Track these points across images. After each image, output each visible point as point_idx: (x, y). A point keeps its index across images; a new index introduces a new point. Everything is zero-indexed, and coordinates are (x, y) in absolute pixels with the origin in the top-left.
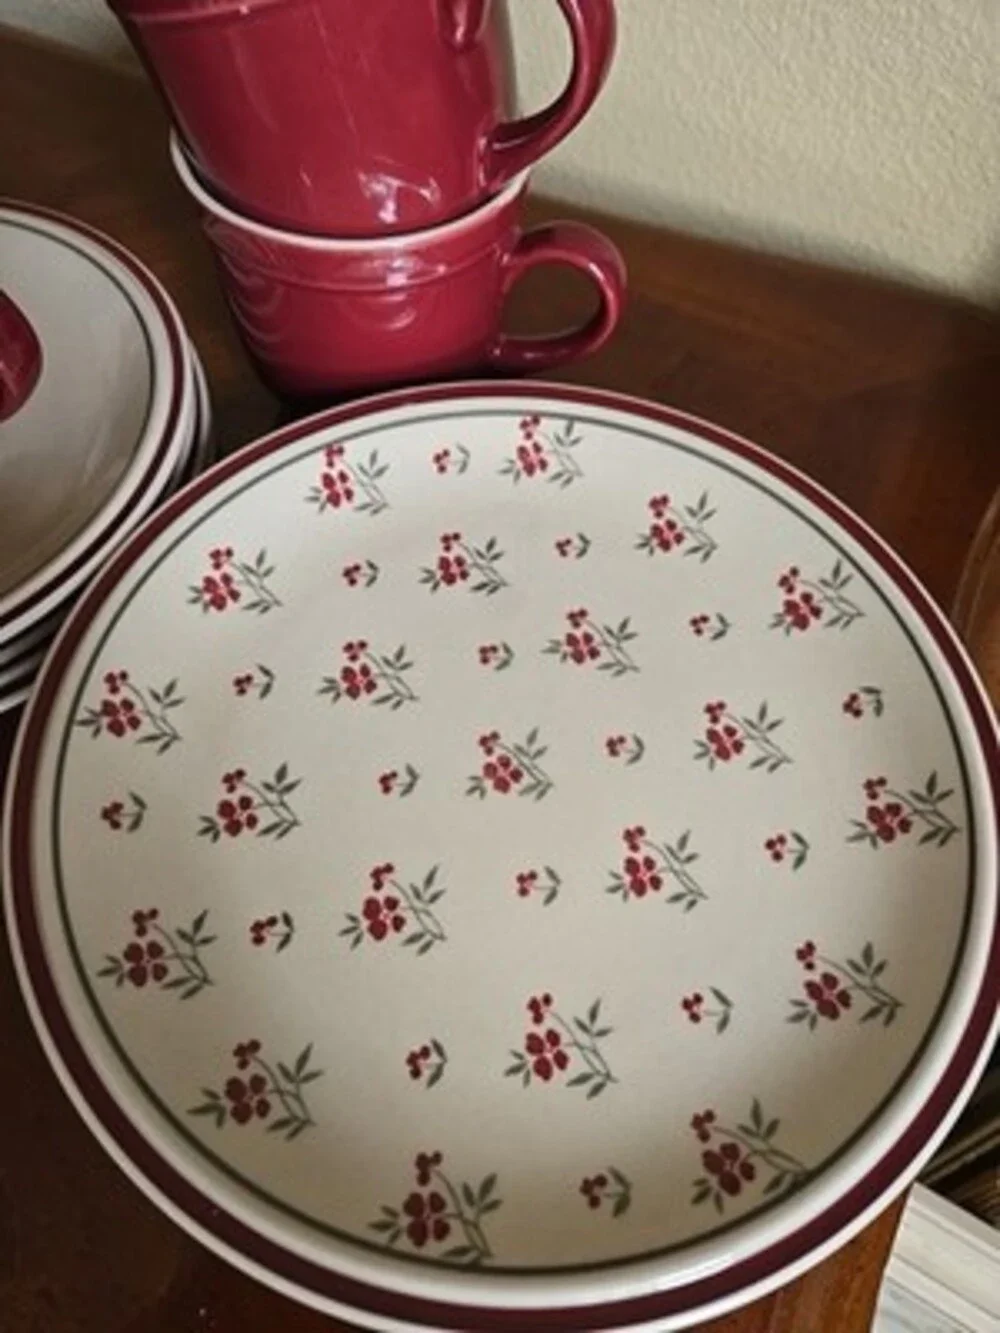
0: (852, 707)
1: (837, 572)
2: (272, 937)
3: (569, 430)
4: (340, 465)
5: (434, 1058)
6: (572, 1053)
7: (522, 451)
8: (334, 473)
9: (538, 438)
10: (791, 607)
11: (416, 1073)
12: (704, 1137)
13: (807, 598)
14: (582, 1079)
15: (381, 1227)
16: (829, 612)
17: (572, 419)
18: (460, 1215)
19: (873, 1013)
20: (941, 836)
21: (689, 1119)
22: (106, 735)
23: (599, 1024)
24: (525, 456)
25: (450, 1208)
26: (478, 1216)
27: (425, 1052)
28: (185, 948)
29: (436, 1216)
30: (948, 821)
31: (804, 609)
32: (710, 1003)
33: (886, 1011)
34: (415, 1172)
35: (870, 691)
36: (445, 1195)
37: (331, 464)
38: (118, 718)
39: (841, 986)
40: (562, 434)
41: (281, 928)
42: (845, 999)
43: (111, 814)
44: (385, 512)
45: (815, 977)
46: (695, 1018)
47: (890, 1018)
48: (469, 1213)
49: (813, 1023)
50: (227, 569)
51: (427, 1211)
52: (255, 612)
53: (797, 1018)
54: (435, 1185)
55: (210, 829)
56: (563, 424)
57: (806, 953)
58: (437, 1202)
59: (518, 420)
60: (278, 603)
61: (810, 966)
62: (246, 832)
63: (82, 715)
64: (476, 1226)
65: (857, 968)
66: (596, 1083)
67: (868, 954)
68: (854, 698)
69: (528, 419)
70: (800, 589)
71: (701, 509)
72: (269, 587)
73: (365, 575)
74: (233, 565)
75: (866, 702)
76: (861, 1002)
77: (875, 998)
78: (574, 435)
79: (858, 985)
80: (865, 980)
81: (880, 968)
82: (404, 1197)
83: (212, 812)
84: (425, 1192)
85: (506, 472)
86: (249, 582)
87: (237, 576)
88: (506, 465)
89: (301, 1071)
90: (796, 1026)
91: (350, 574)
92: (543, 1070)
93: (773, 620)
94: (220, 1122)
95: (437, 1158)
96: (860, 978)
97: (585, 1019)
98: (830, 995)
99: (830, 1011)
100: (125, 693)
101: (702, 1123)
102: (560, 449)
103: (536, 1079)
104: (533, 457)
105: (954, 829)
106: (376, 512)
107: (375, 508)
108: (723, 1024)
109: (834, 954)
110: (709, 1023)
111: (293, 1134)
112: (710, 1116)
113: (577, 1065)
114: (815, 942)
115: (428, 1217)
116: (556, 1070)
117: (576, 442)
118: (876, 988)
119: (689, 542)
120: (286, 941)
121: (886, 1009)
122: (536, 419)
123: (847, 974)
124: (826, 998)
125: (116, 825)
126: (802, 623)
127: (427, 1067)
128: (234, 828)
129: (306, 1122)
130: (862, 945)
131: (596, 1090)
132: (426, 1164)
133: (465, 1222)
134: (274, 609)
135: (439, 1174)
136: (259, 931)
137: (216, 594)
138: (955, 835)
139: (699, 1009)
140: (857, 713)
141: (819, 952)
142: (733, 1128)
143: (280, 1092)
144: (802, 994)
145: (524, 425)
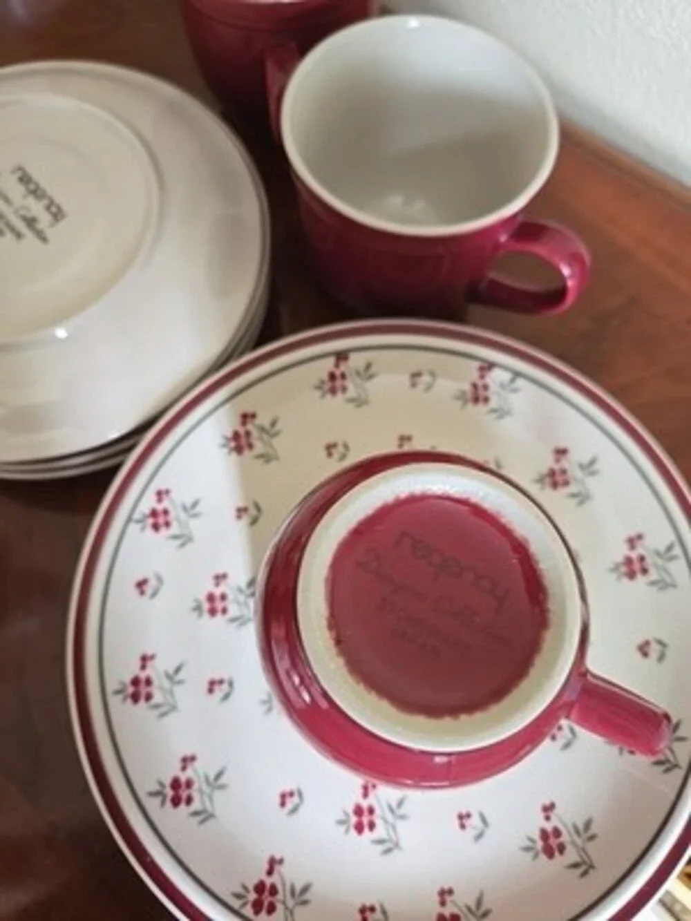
0: (644, 650)
1: (670, 548)
2: (219, 692)
3: (513, 380)
4: (343, 367)
5: (296, 799)
6: (379, 823)
8: (338, 373)
10: (629, 561)
11: (283, 804)
12: (443, 903)
13: (642, 559)
14: (380, 842)
15: (238, 896)
16: (653, 575)
18: (284, 903)
19: (575, 866)
20: (667, 765)
21: (437, 889)
22: (149, 531)
23: (403, 811)
25: (280, 896)
26: (294, 907)
27: (291, 794)
28: (167, 684)
29: (270, 899)
30: (675, 757)
31: (637, 566)
32: (475, 821)
33: (583, 868)
34: (266, 866)
35: (660, 643)
36: (279, 887)
37: (337, 365)
38: (158, 520)
39: (562, 839)
41: (225, 687)
42: (562, 848)
43: (141, 585)
45: (549, 827)
46: (463, 826)
47: (585, 874)
48: (290, 903)
49: (536, 856)
50: (250, 427)
51: (266, 893)
53: (527, 849)
54: (275, 879)
55: (198, 608)
57: (548, 809)
58: (273, 891)
61: (548, 818)
62: (219, 617)
63: (137, 516)
64: (292, 913)
65: (577, 831)
66: (389, 847)
67: (588, 825)
68: (647, 643)
70: (640, 550)
71: (589, 467)
74: (255, 426)
75: (654, 650)
76: (571, 855)
77: (580, 856)
79: (573, 843)
80: (579, 841)
81: (592, 838)
82: (255, 881)
83: (202, 597)
84: (268, 881)
86: (261, 439)
87: (255, 433)
89: (217, 781)
90: (524, 854)
92: (359, 828)
93: (612, 566)
94: (163, 803)
95: (281, 862)
96: (576, 838)
97: (394, 805)
98: (553, 842)
99: (549, 852)
100: (166, 504)
101: (444, 894)
103: (353, 832)
105: (676, 766)
108: (479, 836)
109: (566, 817)
110: (470, 833)
111: (202, 822)
112: (450, 892)
113: (381, 831)
114: (557, 804)
115: (266, 898)
116: (366, 830)
118: (584, 850)
119: (573, 488)
120: (226, 697)
121: (584, 867)
122: (490, 366)
123: (569, 832)
124: (550, 844)
125: (142, 593)
126: (631, 575)
127: (290, 803)
128: (213, 612)
129: (211, 816)
130: (586, 817)
131: (388, 851)
132: (273, 864)
133: (286, 908)
135: (279, 873)
136: (212, 685)
138: (676, 771)
139: (466, 822)
140: (645, 654)
141: (557, 811)
142: (461, 905)
143: (201, 791)
144: (536, 835)
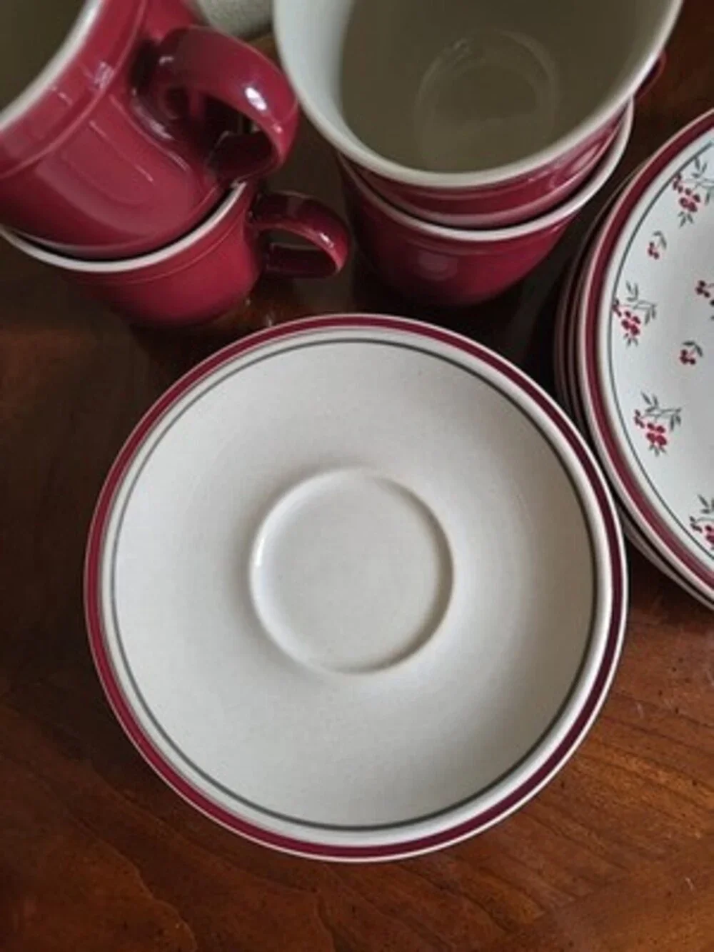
7: (683, 201)
9: (685, 186)
17: (695, 158)
24: (685, 203)
40: (695, 171)
44: (657, 309)
52: (676, 426)
56: (693, 164)
59: (671, 186)
60: (678, 411)
69: (675, 180)
72: (666, 408)
73: (692, 353)
78: (702, 164)
85: (683, 221)
88: (680, 219)
91: (685, 358)
102: (699, 180)
104: (690, 199)
106: (654, 314)
107: (651, 313)
117: (705, 166)
134: (681, 415)
137: (657, 439)
145: (675, 186)
